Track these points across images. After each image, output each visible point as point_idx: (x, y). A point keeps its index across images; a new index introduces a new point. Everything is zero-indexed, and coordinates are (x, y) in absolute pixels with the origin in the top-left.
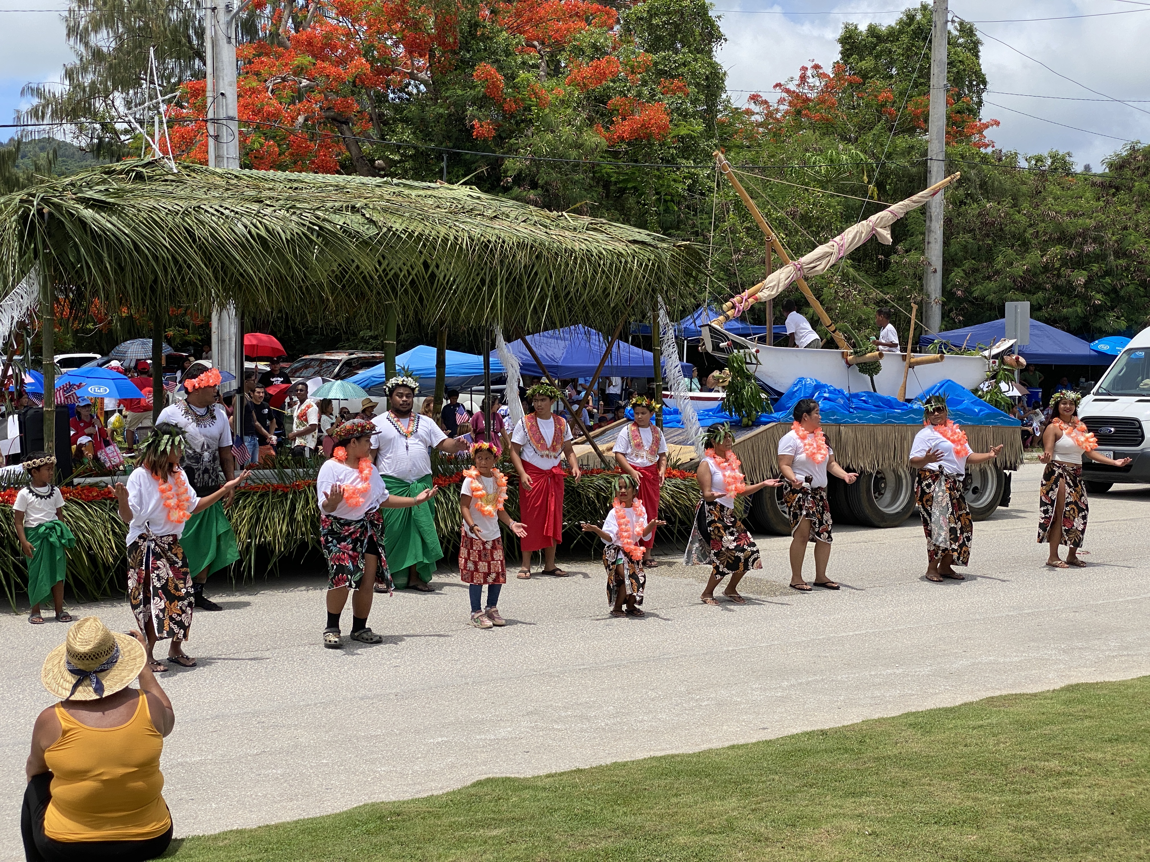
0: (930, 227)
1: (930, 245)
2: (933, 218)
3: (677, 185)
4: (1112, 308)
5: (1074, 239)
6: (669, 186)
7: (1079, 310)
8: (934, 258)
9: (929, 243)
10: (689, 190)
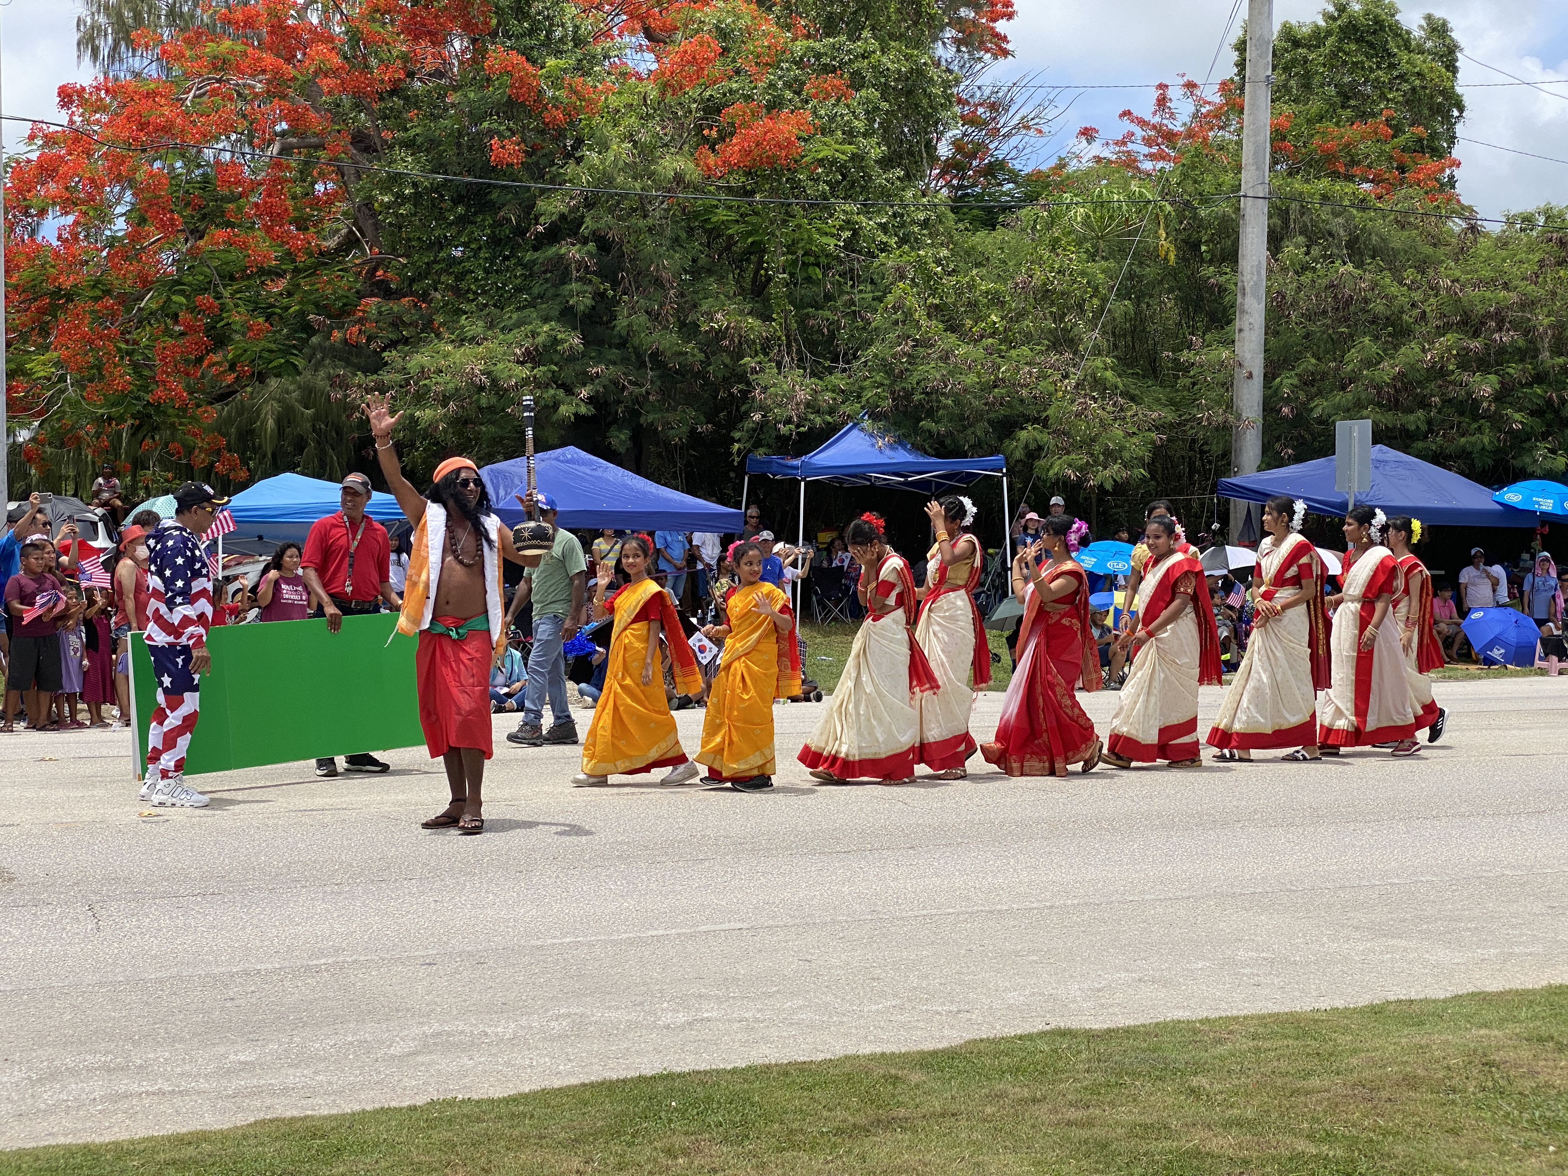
0: (1242, 304)
1: (1242, 334)
2: (1248, 290)
3: (825, 240)
4: (1544, 437)
5: (1483, 324)
6: (810, 240)
7: (1486, 440)
8: (1248, 356)
9: (1240, 330)
10: (845, 248)
